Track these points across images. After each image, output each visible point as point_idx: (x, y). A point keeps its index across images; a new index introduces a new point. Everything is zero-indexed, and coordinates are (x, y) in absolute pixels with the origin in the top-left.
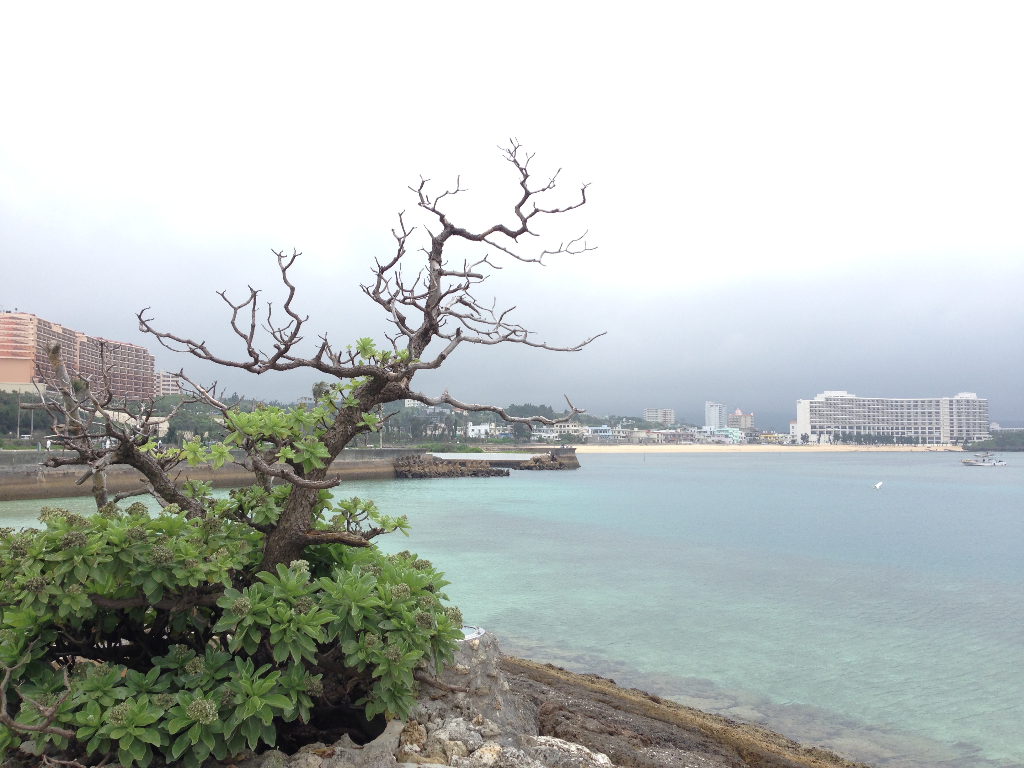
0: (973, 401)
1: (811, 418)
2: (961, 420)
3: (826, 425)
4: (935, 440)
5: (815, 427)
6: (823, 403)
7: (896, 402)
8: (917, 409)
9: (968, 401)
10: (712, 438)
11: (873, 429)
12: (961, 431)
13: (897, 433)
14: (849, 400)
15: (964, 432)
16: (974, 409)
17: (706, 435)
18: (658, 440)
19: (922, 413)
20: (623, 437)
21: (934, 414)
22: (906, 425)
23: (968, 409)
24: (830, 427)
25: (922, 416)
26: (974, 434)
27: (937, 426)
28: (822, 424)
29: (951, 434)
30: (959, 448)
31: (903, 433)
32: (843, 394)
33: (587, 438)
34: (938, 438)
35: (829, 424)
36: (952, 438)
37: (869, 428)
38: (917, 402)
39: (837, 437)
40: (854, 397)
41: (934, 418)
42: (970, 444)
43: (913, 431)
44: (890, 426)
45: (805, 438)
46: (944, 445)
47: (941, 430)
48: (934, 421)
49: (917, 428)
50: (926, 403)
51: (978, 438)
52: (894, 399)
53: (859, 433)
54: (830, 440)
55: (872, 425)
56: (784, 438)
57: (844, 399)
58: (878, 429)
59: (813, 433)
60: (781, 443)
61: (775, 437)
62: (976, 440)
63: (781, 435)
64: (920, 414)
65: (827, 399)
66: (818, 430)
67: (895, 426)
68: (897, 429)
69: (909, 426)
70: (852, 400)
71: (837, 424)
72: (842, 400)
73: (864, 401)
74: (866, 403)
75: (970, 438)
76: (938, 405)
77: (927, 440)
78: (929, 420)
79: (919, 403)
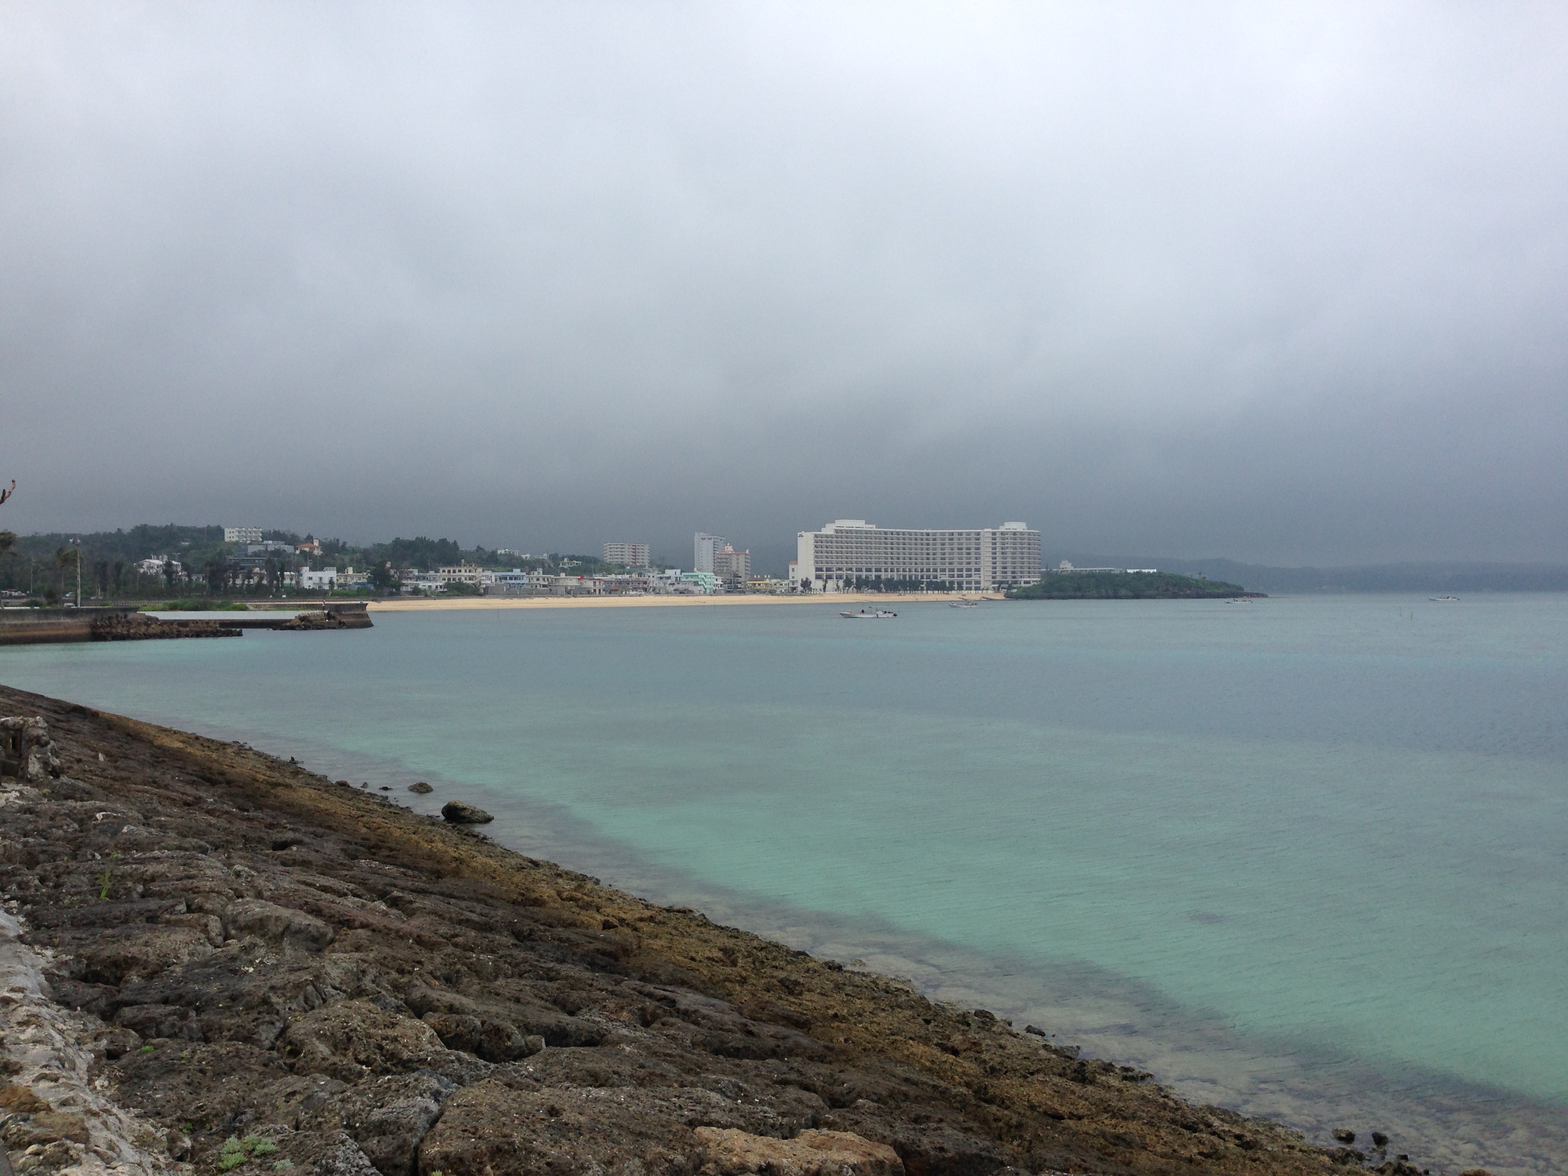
0: (1021, 533)
1: (816, 557)
2: (1006, 558)
3: (835, 566)
4: (973, 585)
5: (820, 570)
6: (831, 536)
7: (928, 534)
8: (952, 544)
9: (1015, 534)
10: (676, 586)
11: (898, 571)
12: (1006, 573)
13: (928, 577)
14: (866, 532)
15: (1009, 574)
16: (1021, 544)
17: (669, 581)
18: (595, 590)
19: (959, 549)
20: (544, 586)
21: (973, 551)
22: (939, 566)
23: (1015, 544)
24: (840, 569)
25: (959, 554)
26: (1021, 577)
27: (977, 566)
28: (829, 565)
29: (993, 577)
30: (1000, 596)
31: (935, 577)
32: (859, 524)
33: (487, 587)
34: (978, 582)
35: (840, 565)
36: (994, 583)
37: (892, 571)
38: (952, 534)
39: (848, 583)
40: (873, 527)
41: (973, 555)
42: (1015, 591)
43: (947, 573)
44: (919, 567)
45: (806, 584)
46: (985, 591)
47: (982, 572)
48: (973, 560)
49: (953, 570)
50: (964, 536)
51: (1025, 582)
52: (925, 531)
53: (878, 577)
54: (838, 587)
55: (895, 566)
56: (778, 585)
57: (861, 531)
58: (904, 571)
59: (818, 577)
60: (772, 593)
61: (766, 584)
62: (1023, 585)
63: (774, 581)
64: (956, 551)
65: (837, 531)
66: (824, 573)
67: (925, 567)
68: (928, 570)
69: (943, 567)
70: (870, 532)
71: (850, 566)
72: (857, 532)
73: (886, 533)
74: (889, 536)
75: (1016, 582)
76: (978, 539)
77: (965, 586)
78: (967, 558)
79: (956, 536)
